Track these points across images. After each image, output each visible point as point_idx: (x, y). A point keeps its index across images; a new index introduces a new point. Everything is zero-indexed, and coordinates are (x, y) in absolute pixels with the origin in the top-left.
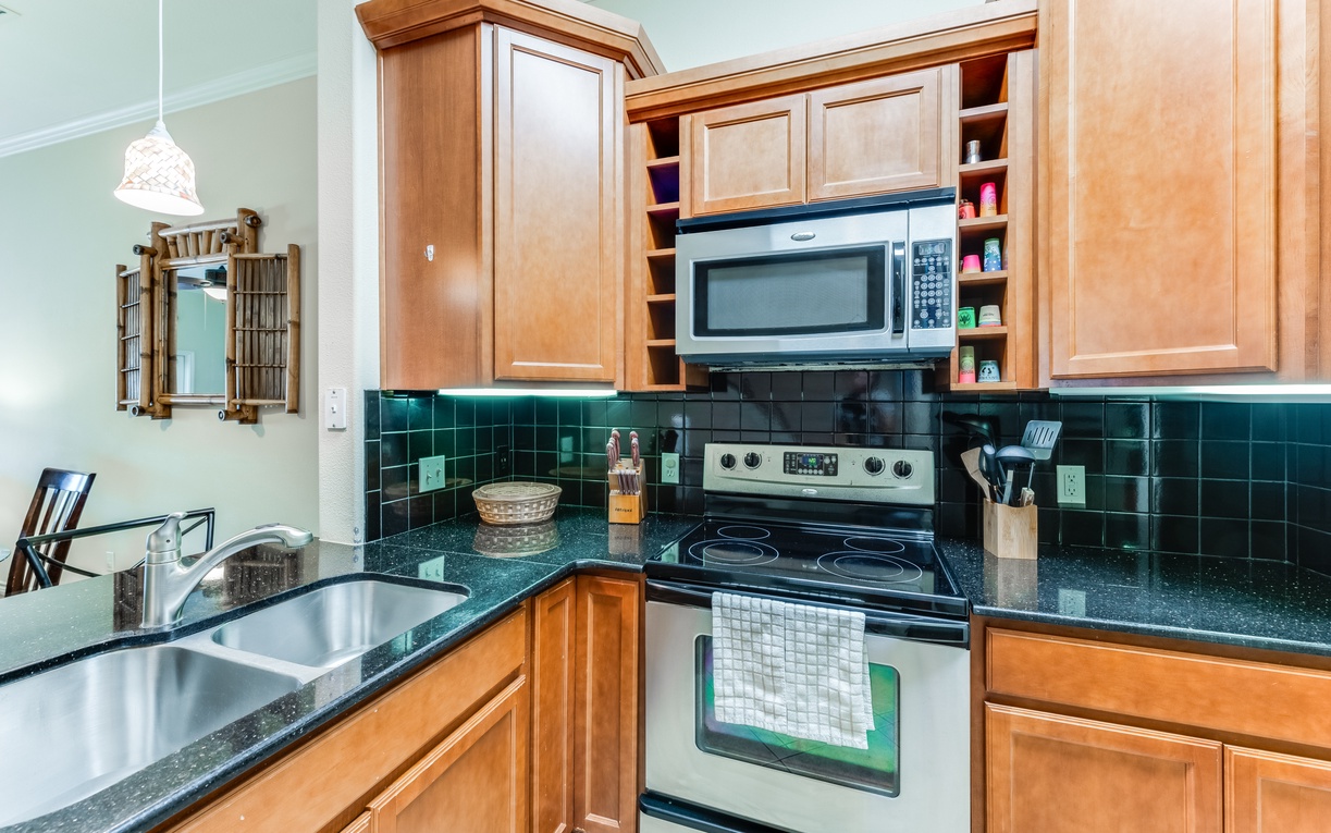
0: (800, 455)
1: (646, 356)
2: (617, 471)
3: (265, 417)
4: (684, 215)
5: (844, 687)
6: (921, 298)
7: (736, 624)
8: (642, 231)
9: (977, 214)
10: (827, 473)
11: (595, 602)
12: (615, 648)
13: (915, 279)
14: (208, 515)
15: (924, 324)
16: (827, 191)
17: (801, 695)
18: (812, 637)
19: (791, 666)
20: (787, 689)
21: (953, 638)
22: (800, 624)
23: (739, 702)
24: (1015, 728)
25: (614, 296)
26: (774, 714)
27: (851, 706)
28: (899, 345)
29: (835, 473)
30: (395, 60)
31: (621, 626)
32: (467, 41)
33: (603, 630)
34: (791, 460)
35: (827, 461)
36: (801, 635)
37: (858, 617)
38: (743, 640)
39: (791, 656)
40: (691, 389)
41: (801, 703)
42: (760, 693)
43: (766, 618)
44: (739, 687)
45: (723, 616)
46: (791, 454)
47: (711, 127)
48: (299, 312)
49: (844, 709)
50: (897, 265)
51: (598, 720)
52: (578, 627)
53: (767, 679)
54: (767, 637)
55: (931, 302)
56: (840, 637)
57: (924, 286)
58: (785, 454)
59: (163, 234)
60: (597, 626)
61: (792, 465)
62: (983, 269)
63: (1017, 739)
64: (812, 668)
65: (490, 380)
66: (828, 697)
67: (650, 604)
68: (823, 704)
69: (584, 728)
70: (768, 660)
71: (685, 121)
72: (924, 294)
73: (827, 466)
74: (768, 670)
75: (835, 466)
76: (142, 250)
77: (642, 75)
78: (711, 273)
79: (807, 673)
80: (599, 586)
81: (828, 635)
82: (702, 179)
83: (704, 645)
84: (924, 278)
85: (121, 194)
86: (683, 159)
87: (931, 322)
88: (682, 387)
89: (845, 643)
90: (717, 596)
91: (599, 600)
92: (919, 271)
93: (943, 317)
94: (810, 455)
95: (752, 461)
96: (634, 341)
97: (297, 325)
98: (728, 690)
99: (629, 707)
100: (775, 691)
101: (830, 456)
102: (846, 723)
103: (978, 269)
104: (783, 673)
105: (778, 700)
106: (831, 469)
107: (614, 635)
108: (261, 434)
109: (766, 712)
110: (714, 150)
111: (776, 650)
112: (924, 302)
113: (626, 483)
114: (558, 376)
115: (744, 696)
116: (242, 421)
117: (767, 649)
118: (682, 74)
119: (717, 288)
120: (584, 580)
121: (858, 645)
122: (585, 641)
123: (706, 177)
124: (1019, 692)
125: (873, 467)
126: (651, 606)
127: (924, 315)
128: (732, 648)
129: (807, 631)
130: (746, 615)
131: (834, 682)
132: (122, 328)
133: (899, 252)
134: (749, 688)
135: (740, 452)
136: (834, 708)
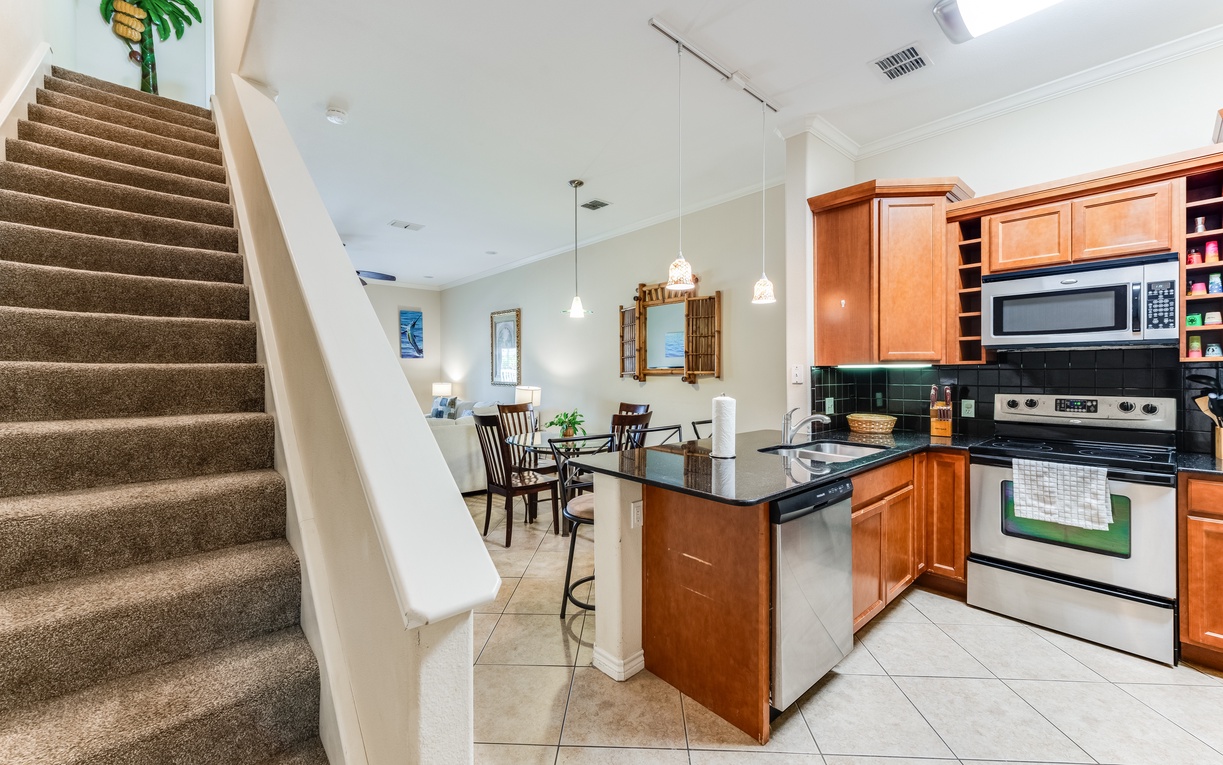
0: (1068, 400)
1: (958, 345)
2: (936, 407)
3: (699, 381)
4: (985, 272)
5: (1094, 502)
6: (1153, 313)
7: (1028, 473)
8: (955, 280)
9: (1203, 261)
10: (1089, 411)
11: (938, 465)
12: (951, 487)
13: (1148, 303)
14: (678, 428)
15: (1156, 326)
16: (1087, 253)
17: (1068, 506)
18: (1074, 479)
19: (1062, 492)
20: (1058, 502)
21: (1165, 482)
22: (1066, 473)
23: (1029, 509)
24: (1205, 528)
25: (941, 316)
26: (1051, 514)
27: (1098, 510)
28: (1138, 337)
29: (1096, 411)
30: (823, 217)
31: (954, 476)
32: (865, 208)
33: (943, 478)
34: (1061, 403)
35: (1089, 404)
36: (1066, 478)
37: (1104, 470)
38: (1031, 480)
39: (1061, 487)
40: (988, 363)
41: (1067, 509)
42: (1042, 505)
43: (1046, 470)
44: (1029, 502)
45: (1019, 469)
46: (1061, 400)
47: (1003, 222)
48: (720, 325)
49: (1094, 512)
50: (1136, 294)
51: (940, 520)
52: (929, 476)
53: (1047, 497)
54: (1046, 478)
55: (1161, 314)
56: (1091, 479)
57: (1156, 306)
58: (1056, 400)
59: (644, 289)
60: (939, 477)
61: (1060, 406)
62: (1208, 292)
63: (1208, 534)
64: (1075, 493)
65: (877, 361)
66: (1084, 507)
67: (972, 466)
68: (1081, 510)
69: (933, 524)
70: (1047, 489)
71: (985, 220)
72: (1155, 310)
73: (1089, 407)
74: (1047, 494)
75: (1096, 407)
76: (636, 298)
77: (959, 199)
78: (1005, 302)
79: (1071, 495)
80: (941, 457)
81: (1084, 478)
82: (997, 251)
83: (1006, 486)
84: (1155, 301)
85: (754, 302)
86: (984, 240)
87: (1161, 325)
88: (983, 361)
89: (1094, 482)
90: (1014, 460)
91: (941, 464)
92: (1151, 299)
93: (1169, 323)
94: (1077, 401)
95: (1031, 404)
96: (951, 338)
97: (719, 332)
98: (1023, 503)
99: (960, 514)
100: (1051, 503)
101: (1092, 401)
102: (1095, 519)
103: (1205, 292)
104: (1056, 495)
105: (1053, 507)
106: (1092, 409)
107: (950, 480)
108: (697, 389)
109: (1045, 513)
110: (1006, 235)
111: (1051, 484)
112: (1156, 315)
113: (942, 415)
114: (911, 358)
115: (1032, 506)
116: (690, 383)
117: (1047, 484)
118: (984, 198)
119: (1008, 310)
120: (933, 454)
121: (1104, 483)
122: (933, 483)
123: (1000, 250)
124: (1210, 510)
125: (1125, 407)
126: (973, 467)
127: (1156, 321)
128: (1025, 484)
129: (1071, 476)
130: (1033, 468)
131: (1088, 500)
132: (622, 337)
133: (1136, 288)
134: (1035, 503)
135: (1022, 399)
136: (1088, 512)
